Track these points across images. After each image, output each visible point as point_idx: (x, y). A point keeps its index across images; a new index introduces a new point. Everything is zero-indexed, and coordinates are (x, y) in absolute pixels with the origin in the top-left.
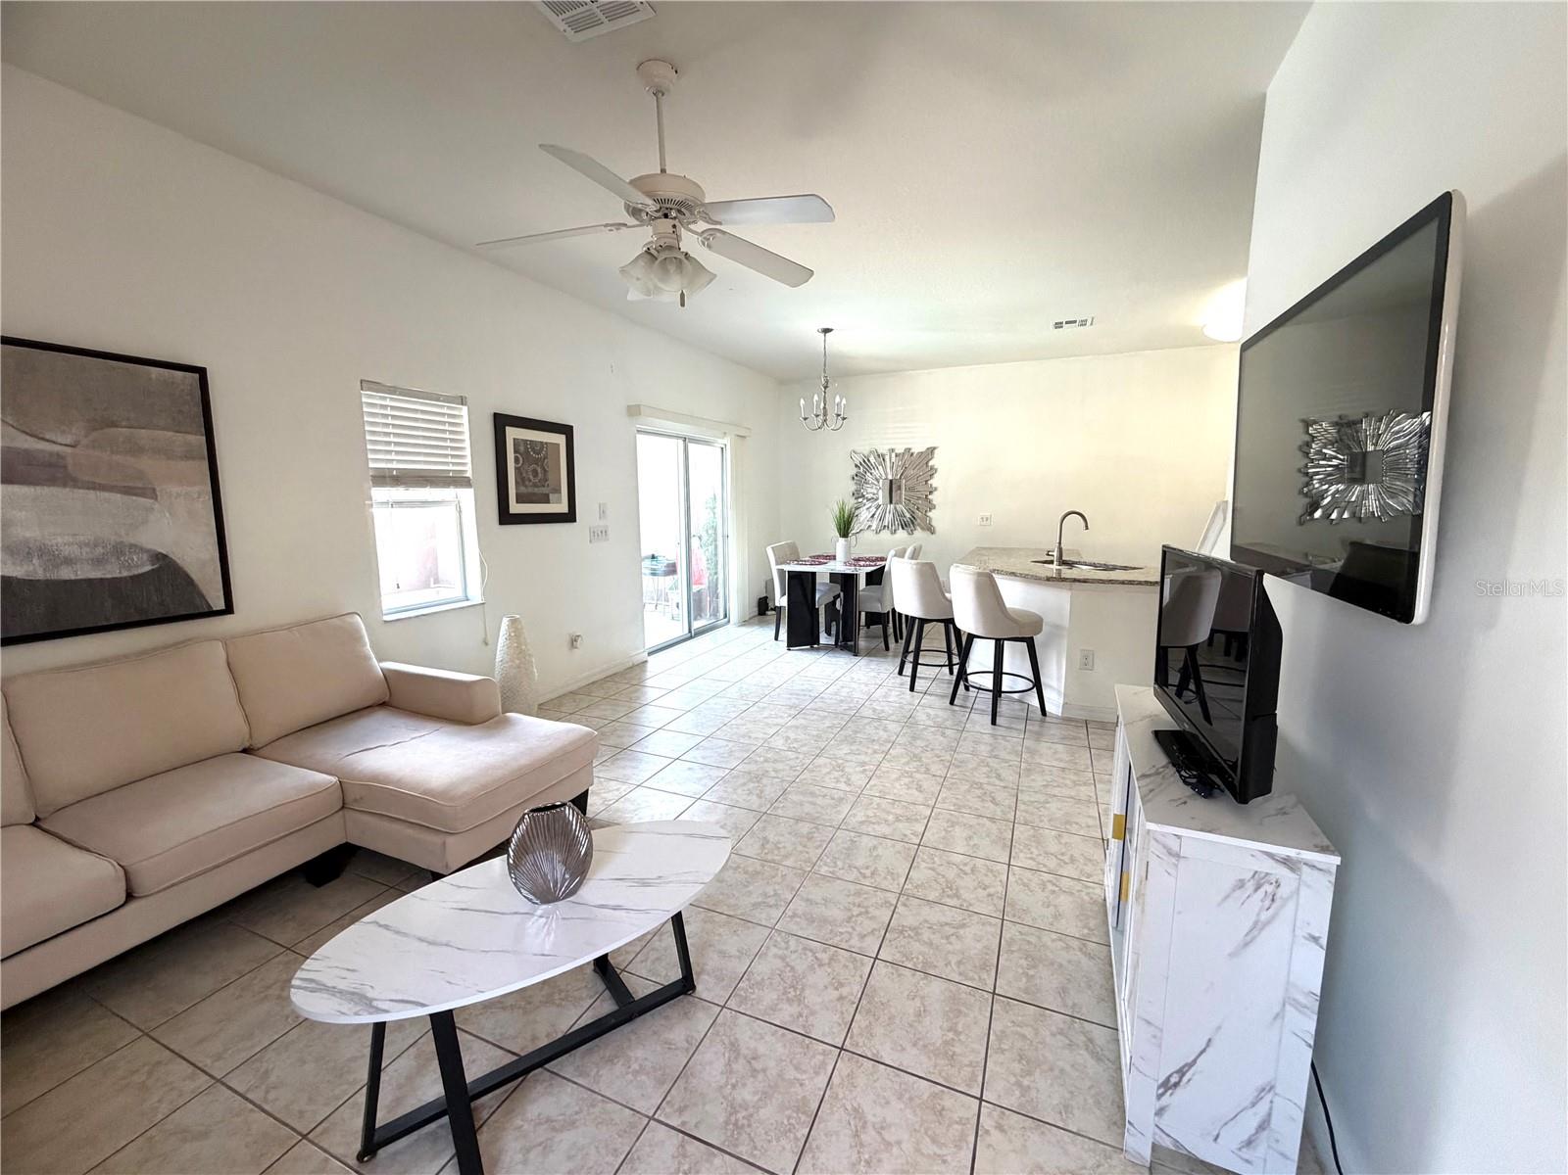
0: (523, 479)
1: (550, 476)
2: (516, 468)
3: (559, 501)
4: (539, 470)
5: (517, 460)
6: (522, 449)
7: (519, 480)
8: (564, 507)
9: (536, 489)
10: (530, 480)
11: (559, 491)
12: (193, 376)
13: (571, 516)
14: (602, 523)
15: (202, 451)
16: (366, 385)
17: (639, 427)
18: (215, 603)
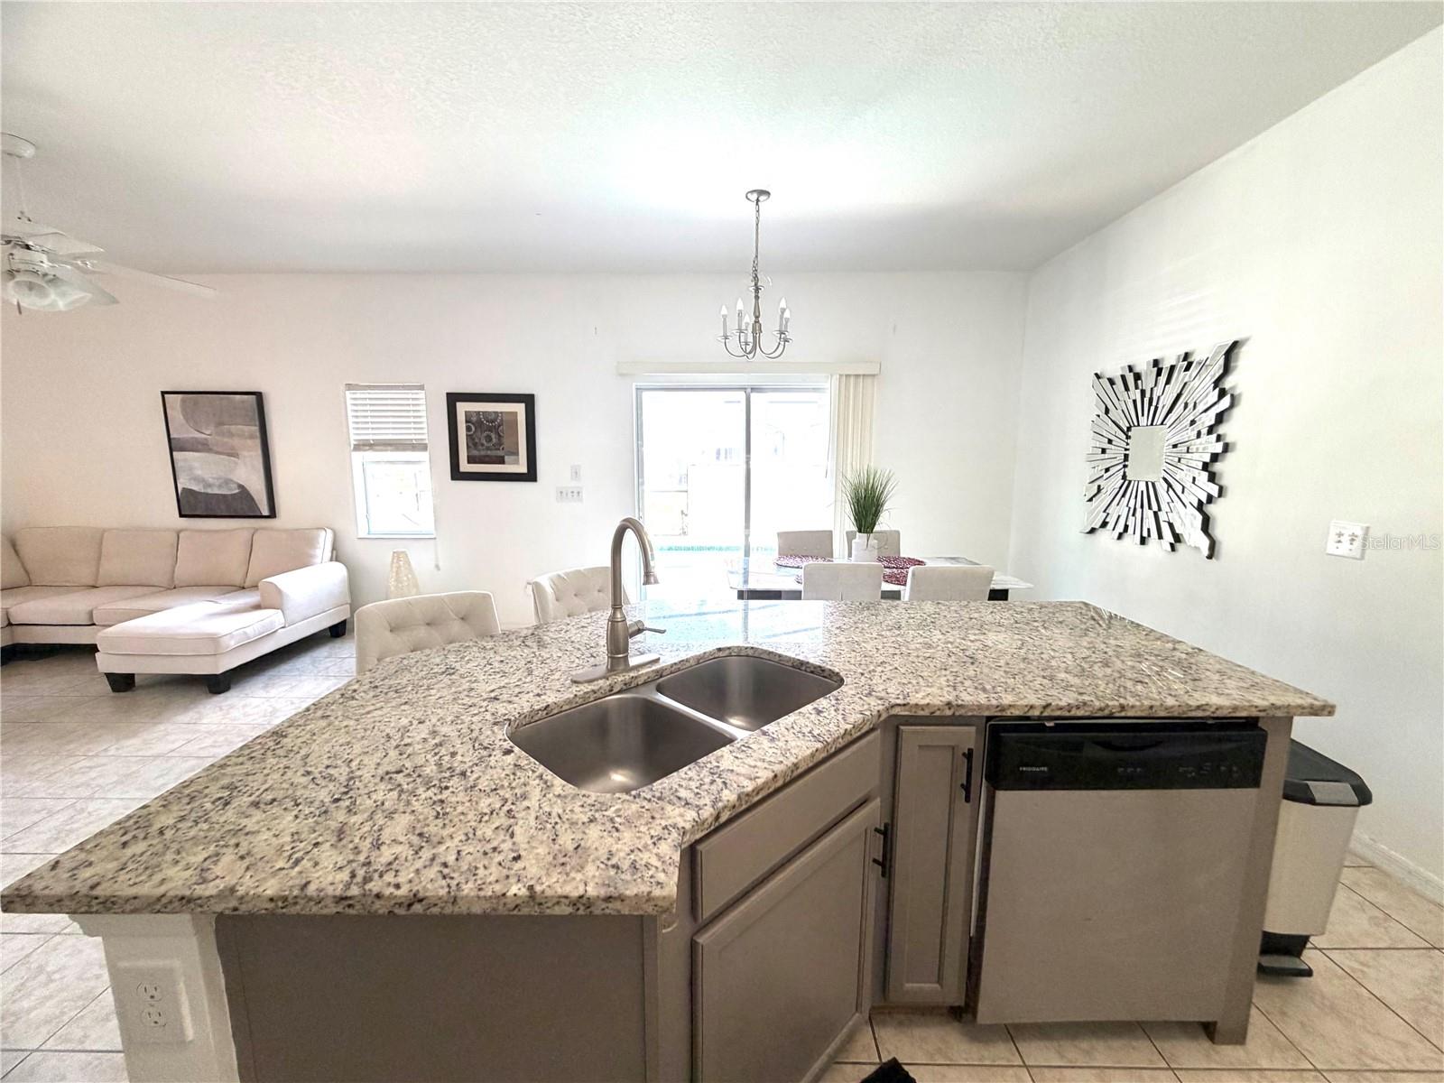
0: (475, 444)
1: (505, 441)
2: (467, 435)
3: (517, 463)
4: (493, 436)
5: (468, 429)
6: (474, 419)
7: (471, 444)
8: (522, 468)
9: (489, 452)
10: (483, 445)
11: (516, 453)
12: (253, 398)
13: (531, 476)
14: (573, 484)
15: (258, 434)
16: (350, 387)
17: (641, 384)
18: (266, 512)
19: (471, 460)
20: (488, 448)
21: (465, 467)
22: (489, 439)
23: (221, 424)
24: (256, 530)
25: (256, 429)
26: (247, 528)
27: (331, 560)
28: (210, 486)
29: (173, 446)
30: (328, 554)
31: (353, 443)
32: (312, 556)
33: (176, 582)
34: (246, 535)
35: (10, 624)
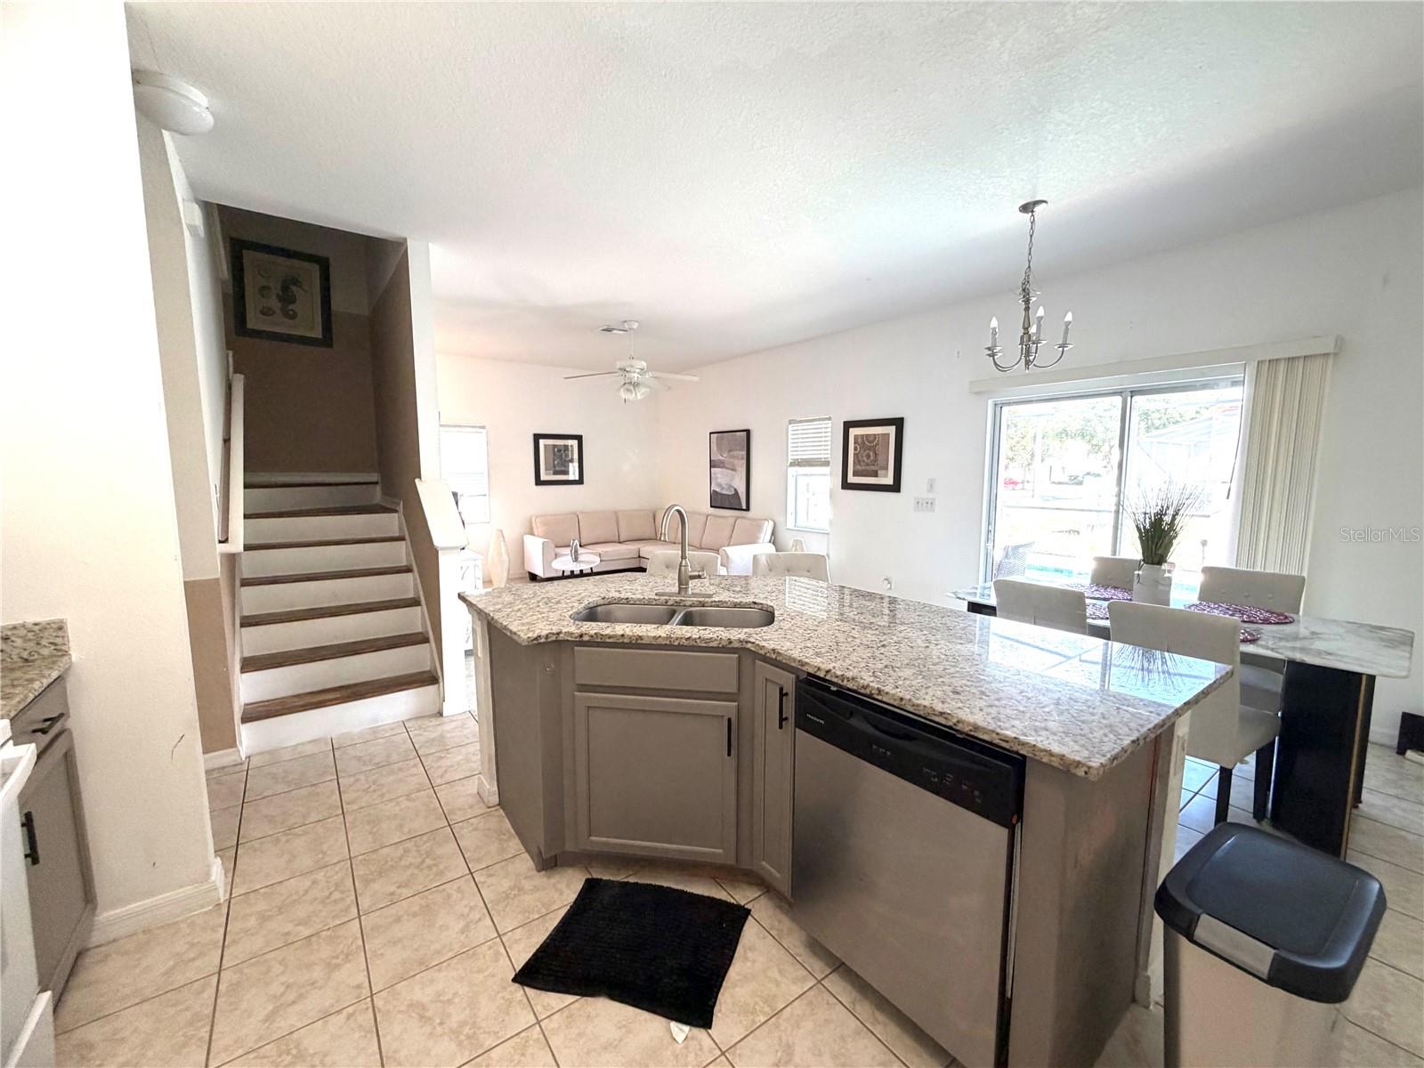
0: (859, 461)
1: (879, 458)
2: (854, 454)
3: (886, 476)
4: (871, 454)
5: (855, 449)
6: (860, 441)
7: (856, 461)
8: (889, 481)
9: (868, 468)
10: (864, 461)
11: (886, 468)
12: (745, 433)
13: (895, 487)
14: (931, 496)
15: (745, 457)
16: (791, 422)
17: (999, 400)
18: (744, 508)
19: (856, 474)
20: (867, 465)
21: (852, 479)
22: (868, 456)
23: (730, 451)
24: (738, 518)
25: (744, 453)
26: (732, 516)
27: (770, 542)
28: (723, 488)
29: (713, 464)
30: (768, 537)
31: (790, 461)
32: (758, 538)
33: (703, 546)
34: (731, 521)
35: (639, 556)
